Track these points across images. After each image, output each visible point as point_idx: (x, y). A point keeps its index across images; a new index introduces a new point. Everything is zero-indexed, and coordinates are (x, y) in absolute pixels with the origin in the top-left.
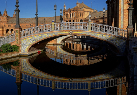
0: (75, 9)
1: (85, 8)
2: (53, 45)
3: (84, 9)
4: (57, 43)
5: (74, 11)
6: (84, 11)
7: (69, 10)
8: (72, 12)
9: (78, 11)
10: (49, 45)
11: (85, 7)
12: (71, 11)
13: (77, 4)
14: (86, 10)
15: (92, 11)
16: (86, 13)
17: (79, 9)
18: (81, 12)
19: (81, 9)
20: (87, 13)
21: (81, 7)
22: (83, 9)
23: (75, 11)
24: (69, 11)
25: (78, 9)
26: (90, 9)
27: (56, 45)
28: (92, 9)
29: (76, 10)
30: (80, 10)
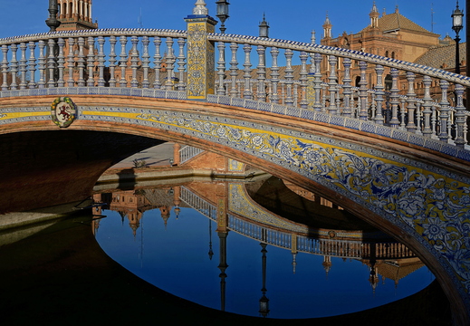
0: (364, 37)
1: (404, 30)
2: (212, 176)
3: (401, 33)
4: (231, 168)
5: (361, 42)
6: (399, 42)
7: (343, 40)
8: (352, 46)
9: (375, 42)
10: (194, 178)
11: (406, 26)
12: (348, 44)
13: (372, 15)
14: (406, 36)
15: (434, 41)
16: (408, 49)
17: (380, 35)
18: (390, 44)
19: (387, 35)
20: (414, 51)
21: (389, 28)
22: (397, 33)
23: (364, 43)
24: (342, 43)
25: (375, 35)
26: (424, 33)
27: (226, 177)
28: (431, 35)
29: (368, 39)
30: (384, 39)
